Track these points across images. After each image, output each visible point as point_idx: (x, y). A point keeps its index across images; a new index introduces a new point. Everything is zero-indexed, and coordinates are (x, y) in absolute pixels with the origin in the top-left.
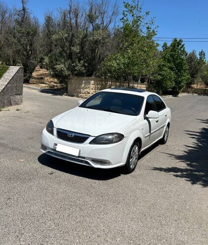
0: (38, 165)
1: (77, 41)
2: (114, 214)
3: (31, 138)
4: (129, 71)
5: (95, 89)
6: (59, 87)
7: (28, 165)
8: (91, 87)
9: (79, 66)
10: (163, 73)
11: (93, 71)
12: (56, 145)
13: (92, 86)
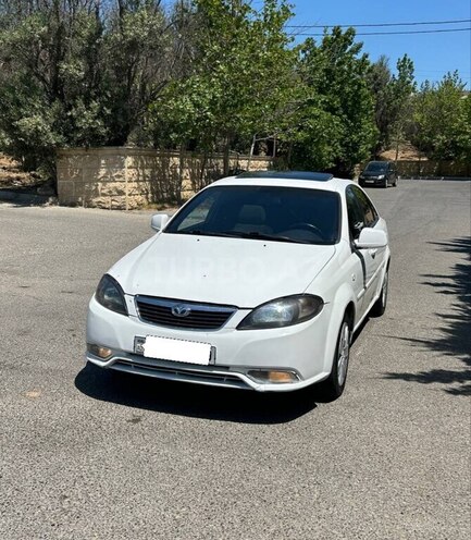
0: (86, 403)
1: (75, 45)
2: (353, 504)
3: (24, 333)
4: (228, 125)
5: (137, 181)
6: (28, 182)
7: (58, 404)
8: (127, 176)
9: (87, 117)
10: (311, 124)
11: (127, 130)
12: (142, 341)
13: (128, 173)
